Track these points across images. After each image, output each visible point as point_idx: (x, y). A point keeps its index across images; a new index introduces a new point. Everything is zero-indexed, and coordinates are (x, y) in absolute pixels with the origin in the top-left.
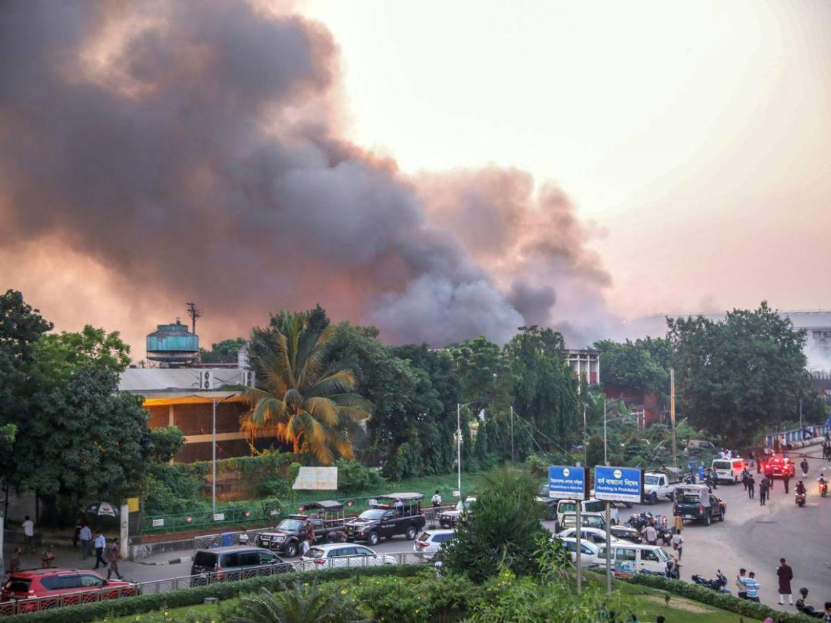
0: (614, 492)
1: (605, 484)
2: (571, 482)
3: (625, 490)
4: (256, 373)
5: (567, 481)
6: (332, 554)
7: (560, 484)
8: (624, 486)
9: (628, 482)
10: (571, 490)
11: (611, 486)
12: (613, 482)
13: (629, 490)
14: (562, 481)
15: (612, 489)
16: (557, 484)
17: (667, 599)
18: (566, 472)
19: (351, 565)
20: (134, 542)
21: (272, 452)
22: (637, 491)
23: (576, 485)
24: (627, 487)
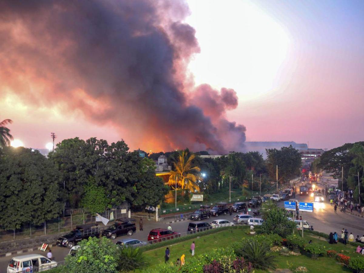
0: (305, 209)
1: (302, 207)
2: (292, 206)
3: (308, 209)
4: (172, 167)
5: (290, 206)
6: (220, 223)
7: (288, 206)
8: (308, 208)
9: (309, 206)
10: (291, 208)
11: (304, 207)
12: (304, 206)
13: (309, 209)
14: (289, 205)
15: (304, 208)
16: (287, 206)
17: (320, 238)
18: (290, 203)
19: (226, 226)
20: (159, 217)
21: (179, 189)
22: (312, 209)
23: (293, 207)
24: (309, 208)
